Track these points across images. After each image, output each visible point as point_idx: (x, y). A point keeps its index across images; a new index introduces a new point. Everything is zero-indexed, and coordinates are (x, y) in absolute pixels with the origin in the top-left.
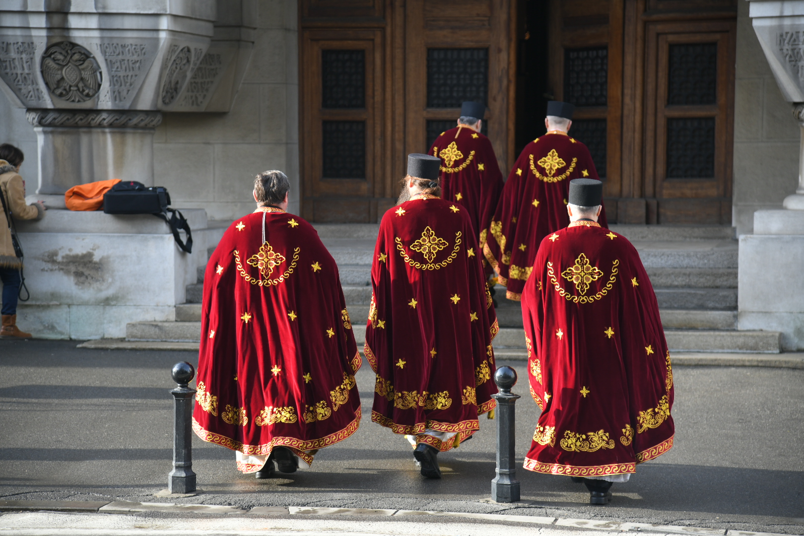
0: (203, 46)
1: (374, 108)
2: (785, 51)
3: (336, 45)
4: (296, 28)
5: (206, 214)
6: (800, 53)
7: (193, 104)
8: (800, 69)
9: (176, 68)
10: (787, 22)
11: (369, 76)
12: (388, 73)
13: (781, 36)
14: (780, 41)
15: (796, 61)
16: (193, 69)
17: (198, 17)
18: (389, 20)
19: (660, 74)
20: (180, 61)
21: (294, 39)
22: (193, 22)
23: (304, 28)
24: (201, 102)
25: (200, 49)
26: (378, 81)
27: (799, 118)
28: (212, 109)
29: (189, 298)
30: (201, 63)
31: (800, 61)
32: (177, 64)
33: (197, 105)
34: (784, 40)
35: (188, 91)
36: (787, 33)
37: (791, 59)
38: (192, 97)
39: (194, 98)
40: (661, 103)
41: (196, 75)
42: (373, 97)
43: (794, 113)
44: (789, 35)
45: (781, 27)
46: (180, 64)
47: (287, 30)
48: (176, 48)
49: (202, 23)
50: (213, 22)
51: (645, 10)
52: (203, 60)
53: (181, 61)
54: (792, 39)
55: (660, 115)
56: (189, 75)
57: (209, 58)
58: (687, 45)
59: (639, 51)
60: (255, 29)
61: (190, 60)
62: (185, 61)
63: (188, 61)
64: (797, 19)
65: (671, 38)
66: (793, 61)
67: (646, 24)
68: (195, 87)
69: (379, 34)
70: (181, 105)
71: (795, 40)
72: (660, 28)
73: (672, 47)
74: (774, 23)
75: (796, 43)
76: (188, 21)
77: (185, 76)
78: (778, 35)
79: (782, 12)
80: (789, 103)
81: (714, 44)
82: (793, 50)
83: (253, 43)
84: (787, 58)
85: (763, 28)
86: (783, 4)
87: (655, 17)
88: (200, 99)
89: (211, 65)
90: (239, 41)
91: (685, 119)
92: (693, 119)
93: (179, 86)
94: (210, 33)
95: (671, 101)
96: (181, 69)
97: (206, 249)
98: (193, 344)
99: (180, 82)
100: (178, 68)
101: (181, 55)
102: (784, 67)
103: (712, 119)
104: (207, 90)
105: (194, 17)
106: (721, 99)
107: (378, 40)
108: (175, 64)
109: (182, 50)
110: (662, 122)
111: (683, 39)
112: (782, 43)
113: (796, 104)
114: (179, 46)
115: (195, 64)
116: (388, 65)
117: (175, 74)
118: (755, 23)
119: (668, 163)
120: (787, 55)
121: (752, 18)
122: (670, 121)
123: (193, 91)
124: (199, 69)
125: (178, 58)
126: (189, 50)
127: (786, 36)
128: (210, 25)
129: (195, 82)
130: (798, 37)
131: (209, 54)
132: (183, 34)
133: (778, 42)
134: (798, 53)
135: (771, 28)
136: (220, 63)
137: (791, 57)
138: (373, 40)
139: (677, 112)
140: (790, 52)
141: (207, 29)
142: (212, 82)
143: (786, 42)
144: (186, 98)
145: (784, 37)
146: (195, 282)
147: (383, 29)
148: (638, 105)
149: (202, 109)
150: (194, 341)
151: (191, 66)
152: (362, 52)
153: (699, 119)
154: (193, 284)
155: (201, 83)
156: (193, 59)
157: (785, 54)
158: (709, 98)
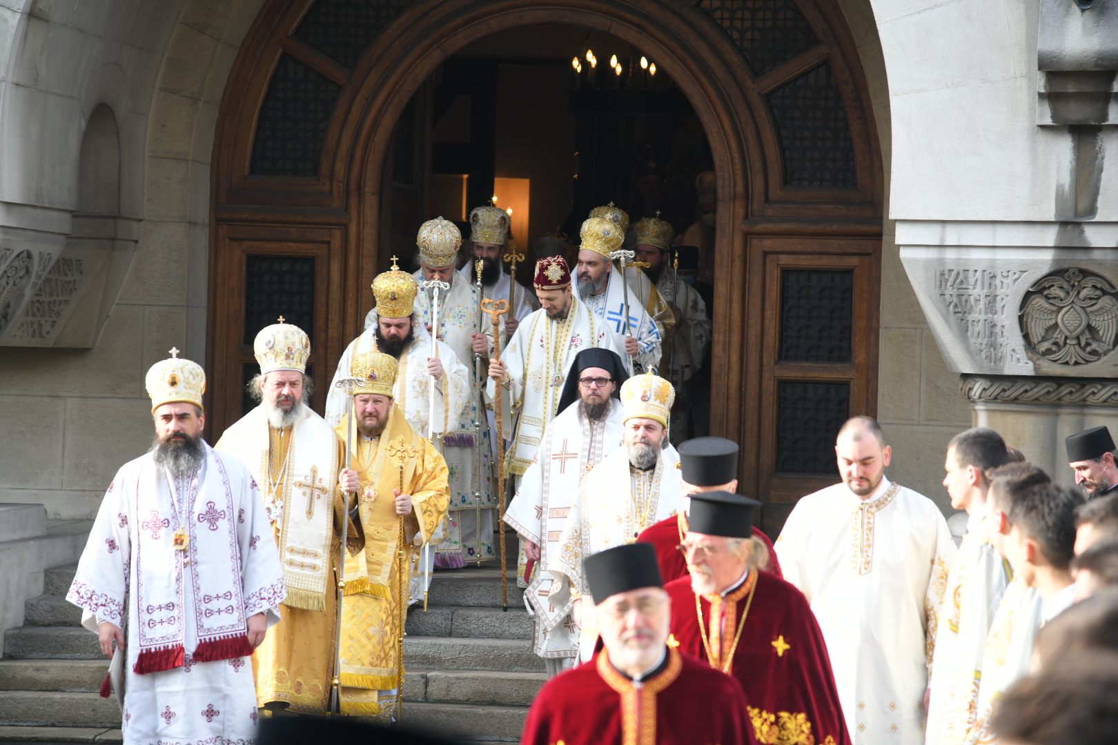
0: (54, 250)
1: (326, 348)
2: (947, 297)
3: (270, 248)
4: (207, 222)
5: (46, 512)
6: (970, 302)
7: (33, 335)
8: (970, 325)
9: (7, 283)
10: (951, 255)
11: (320, 298)
12: (351, 295)
13: (942, 274)
14: (941, 281)
15: (965, 312)
16: (35, 284)
17: (47, 205)
18: (354, 214)
19: (768, 313)
20: (14, 272)
21: (202, 238)
22: (38, 212)
23: (219, 220)
24: (48, 332)
25: (49, 254)
26: (335, 307)
27: (969, 398)
28: (64, 344)
29: (8, 650)
30: (50, 273)
31: (969, 313)
32: (8, 277)
33: (42, 336)
34: (947, 280)
35: (27, 315)
36: (951, 271)
37: (956, 310)
38: (32, 324)
39: (36, 326)
40: (770, 357)
41: (40, 290)
42: (326, 332)
43: (962, 389)
44: (954, 274)
45: (941, 261)
46: (13, 277)
47: (192, 224)
48: (8, 253)
49: (54, 214)
50: (71, 212)
51: (746, 217)
52: (53, 267)
53: (16, 273)
54: (959, 280)
55: (766, 375)
56: (28, 293)
57: (64, 264)
58: (810, 272)
59: (737, 278)
60: (141, 220)
61: (30, 270)
62: (22, 273)
63: (28, 272)
64: (964, 250)
65: (785, 260)
66: (959, 312)
67: (747, 236)
68: (38, 309)
69: (337, 235)
70: (15, 336)
71: (962, 282)
72: (768, 244)
73: (786, 272)
74: (932, 254)
75: (964, 286)
76: (30, 211)
77: (21, 296)
78: (938, 273)
79: (942, 239)
80: (954, 374)
81: (849, 272)
82: (960, 296)
83: (136, 242)
84: (951, 307)
85: (915, 261)
86: (944, 228)
87: (760, 227)
88: (46, 327)
89: (66, 275)
90: (113, 239)
91: (805, 383)
92: (816, 383)
93: (10, 311)
94: (67, 229)
95: (785, 353)
96: (15, 285)
97: (43, 570)
98: (9, 728)
99: (12, 305)
100: (11, 282)
101: (16, 264)
102: (946, 320)
103: (845, 384)
104: (58, 314)
105: (40, 205)
106: (860, 356)
107: (336, 243)
108: (6, 277)
109: (18, 256)
110: (770, 386)
111: (804, 262)
112: (943, 286)
113: (966, 377)
114: (13, 251)
115: (39, 277)
116: (351, 283)
117: (5, 292)
118: (904, 254)
119: (779, 449)
120: (951, 303)
121: (899, 246)
122: (782, 384)
123: (34, 315)
124: (47, 280)
125: (11, 267)
126: (29, 256)
127: (950, 276)
128: (67, 217)
129: (38, 301)
130: (966, 278)
131: (63, 259)
132: (20, 231)
133: (938, 284)
134: (967, 301)
135: (927, 263)
136: (82, 273)
137: (956, 306)
138: (328, 243)
139: (794, 371)
140: (955, 299)
141: (62, 222)
142: (67, 302)
143: (949, 284)
144: (23, 325)
145: (946, 276)
146: (21, 624)
147: (345, 227)
148: (735, 358)
149: (49, 343)
150: (12, 723)
151: (33, 279)
152: (311, 260)
153: (827, 384)
154: (16, 628)
155: (50, 303)
156: (35, 269)
157: (948, 303)
158: (841, 353)
